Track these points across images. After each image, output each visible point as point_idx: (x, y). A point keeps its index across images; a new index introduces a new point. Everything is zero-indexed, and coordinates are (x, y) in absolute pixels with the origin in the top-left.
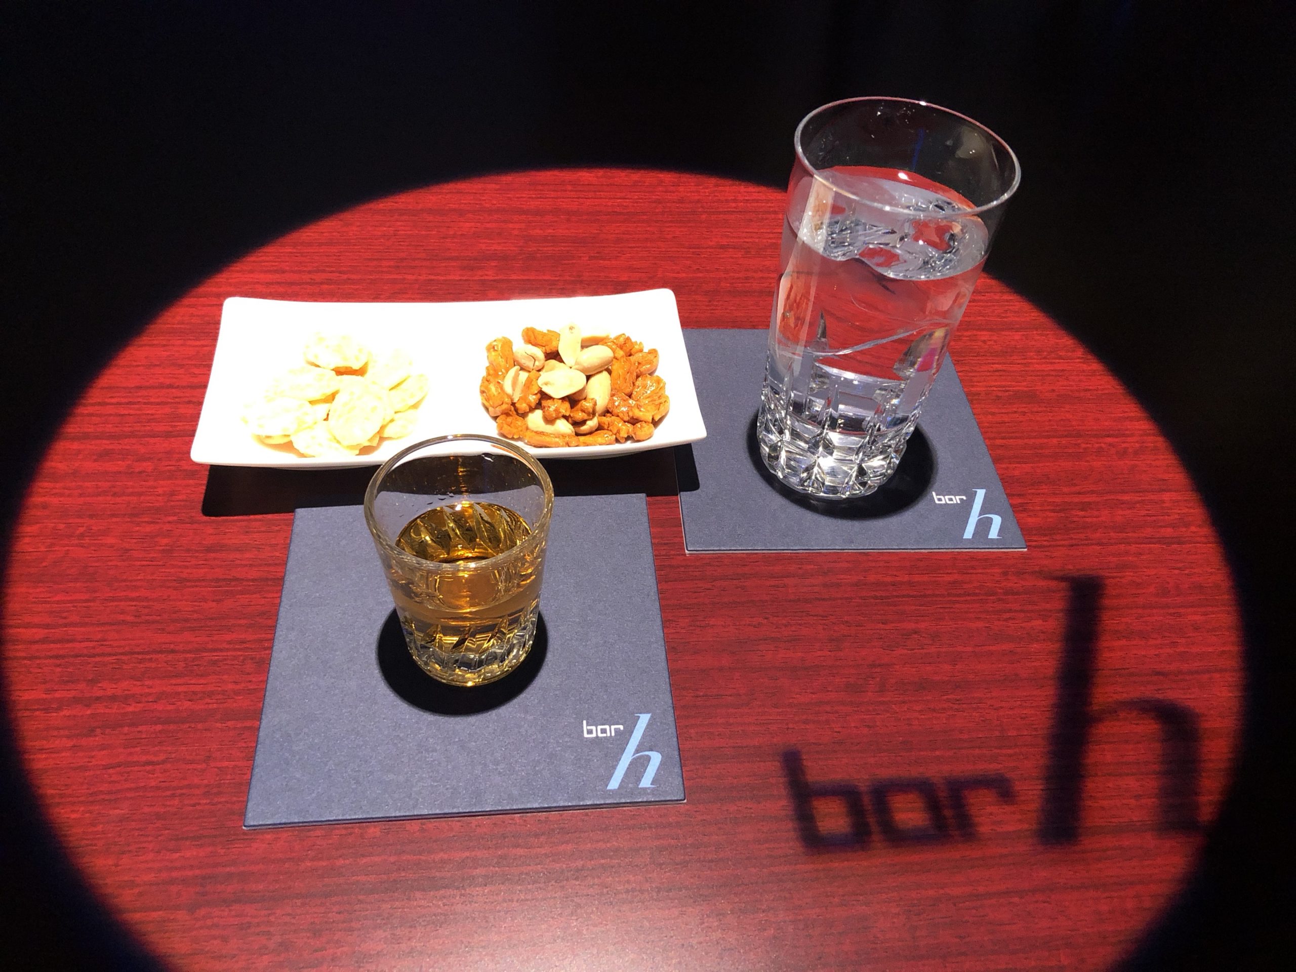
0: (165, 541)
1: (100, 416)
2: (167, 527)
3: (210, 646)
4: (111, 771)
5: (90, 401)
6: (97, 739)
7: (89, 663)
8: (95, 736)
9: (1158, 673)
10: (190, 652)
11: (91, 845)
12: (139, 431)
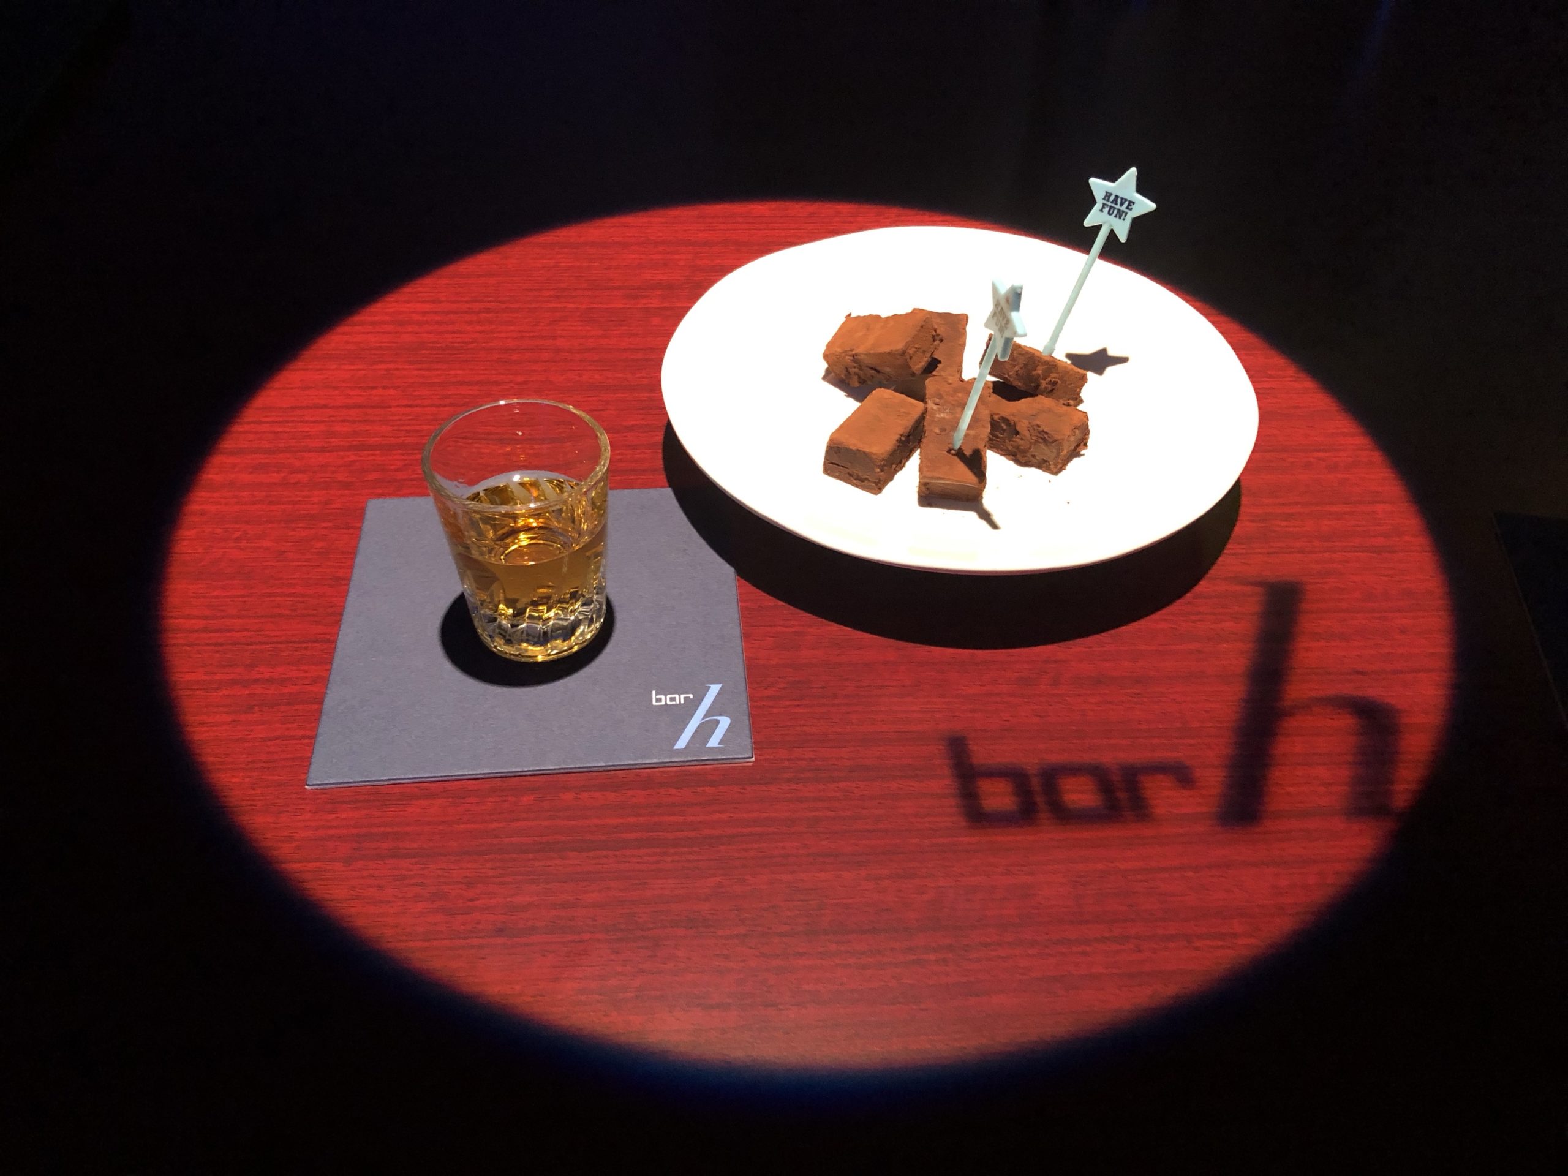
1: (256, 433)
2: (322, 532)
6: (255, 715)
8: (253, 713)
11: (251, 805)
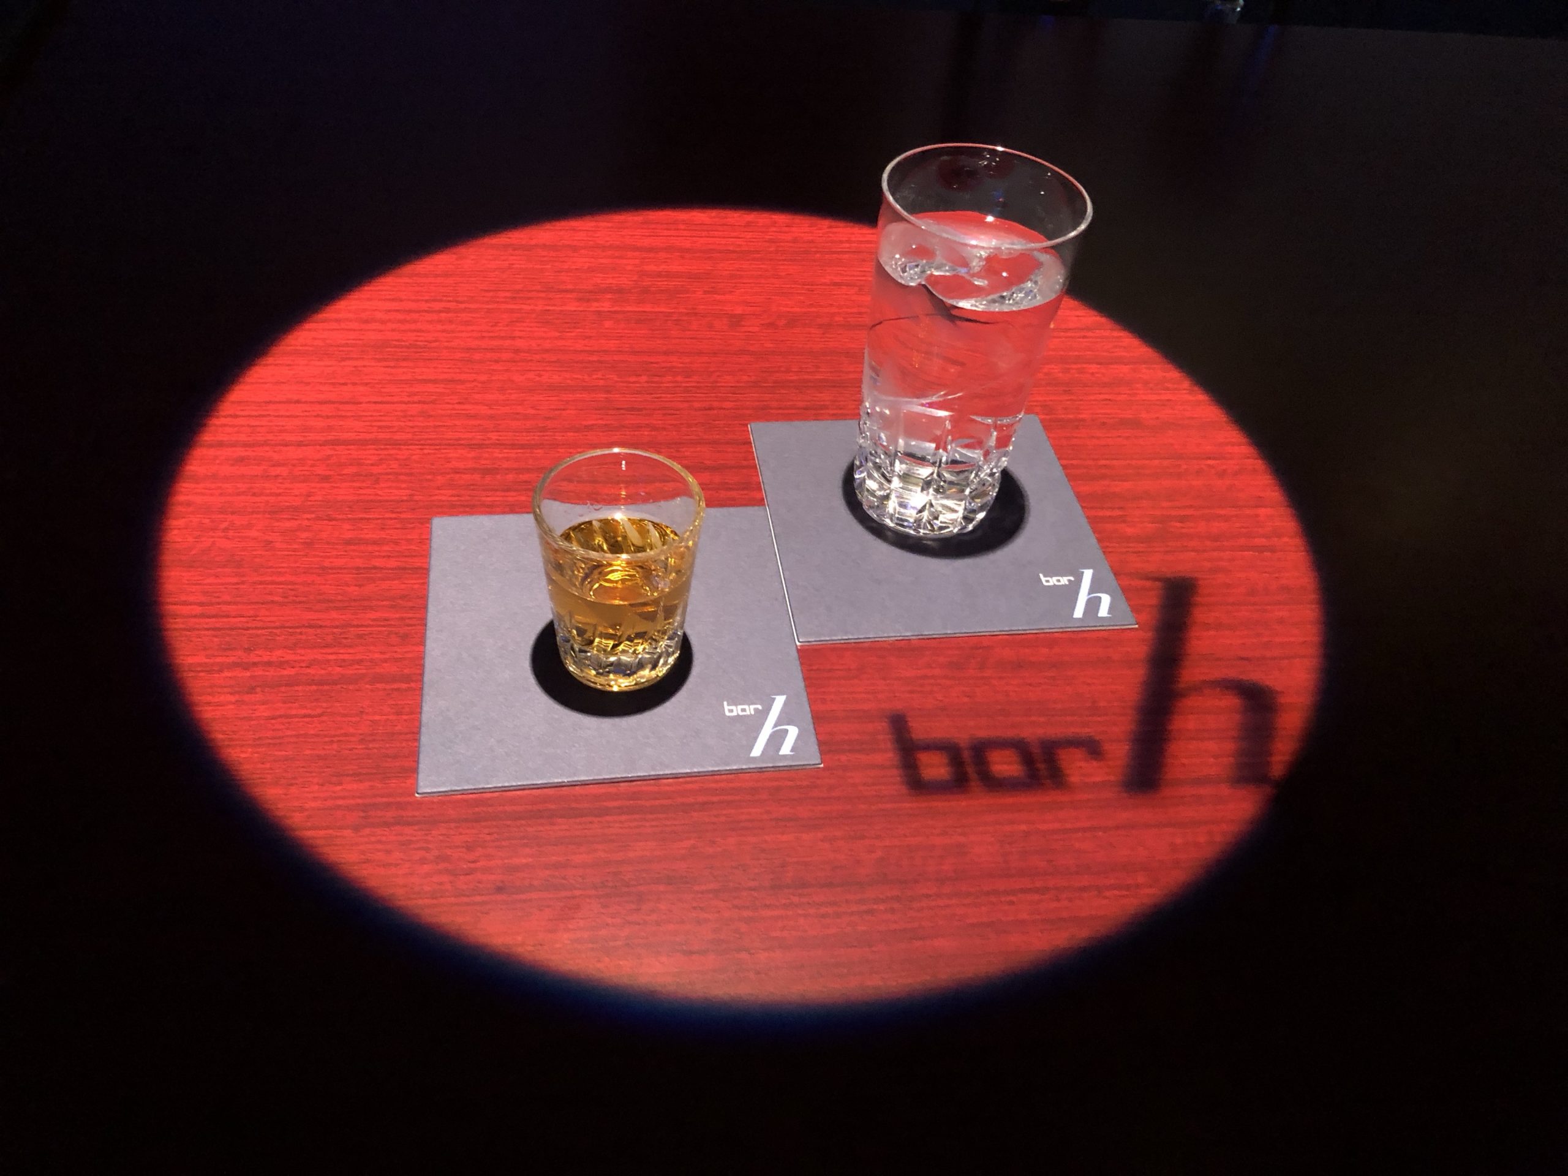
0: (305, 535)
1: (233, 426)
2: (306, 523)
3: (355, 623)
4: (273, 721)
5: (222, 413)
6: (257, 696)
7: (244, 635)
8: (256, 693)
9: (1242, 659)
10: (337, 627)
11: (261, 778)
12: (272, 440)
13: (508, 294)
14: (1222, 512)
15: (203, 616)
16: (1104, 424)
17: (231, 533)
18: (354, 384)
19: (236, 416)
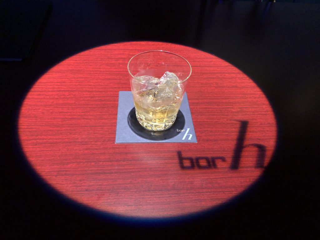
4: (40, 152)
5: (36, 85)
6: (37, 146)
7: (36, 133)
9: (258, 139)
12: (46, 90)
13: (100, 59)
14: (255, 106)
15: (27, 128)
16: (229, 87)
17: (35, 110)
18: (65, 78)
19: (39, 85)
